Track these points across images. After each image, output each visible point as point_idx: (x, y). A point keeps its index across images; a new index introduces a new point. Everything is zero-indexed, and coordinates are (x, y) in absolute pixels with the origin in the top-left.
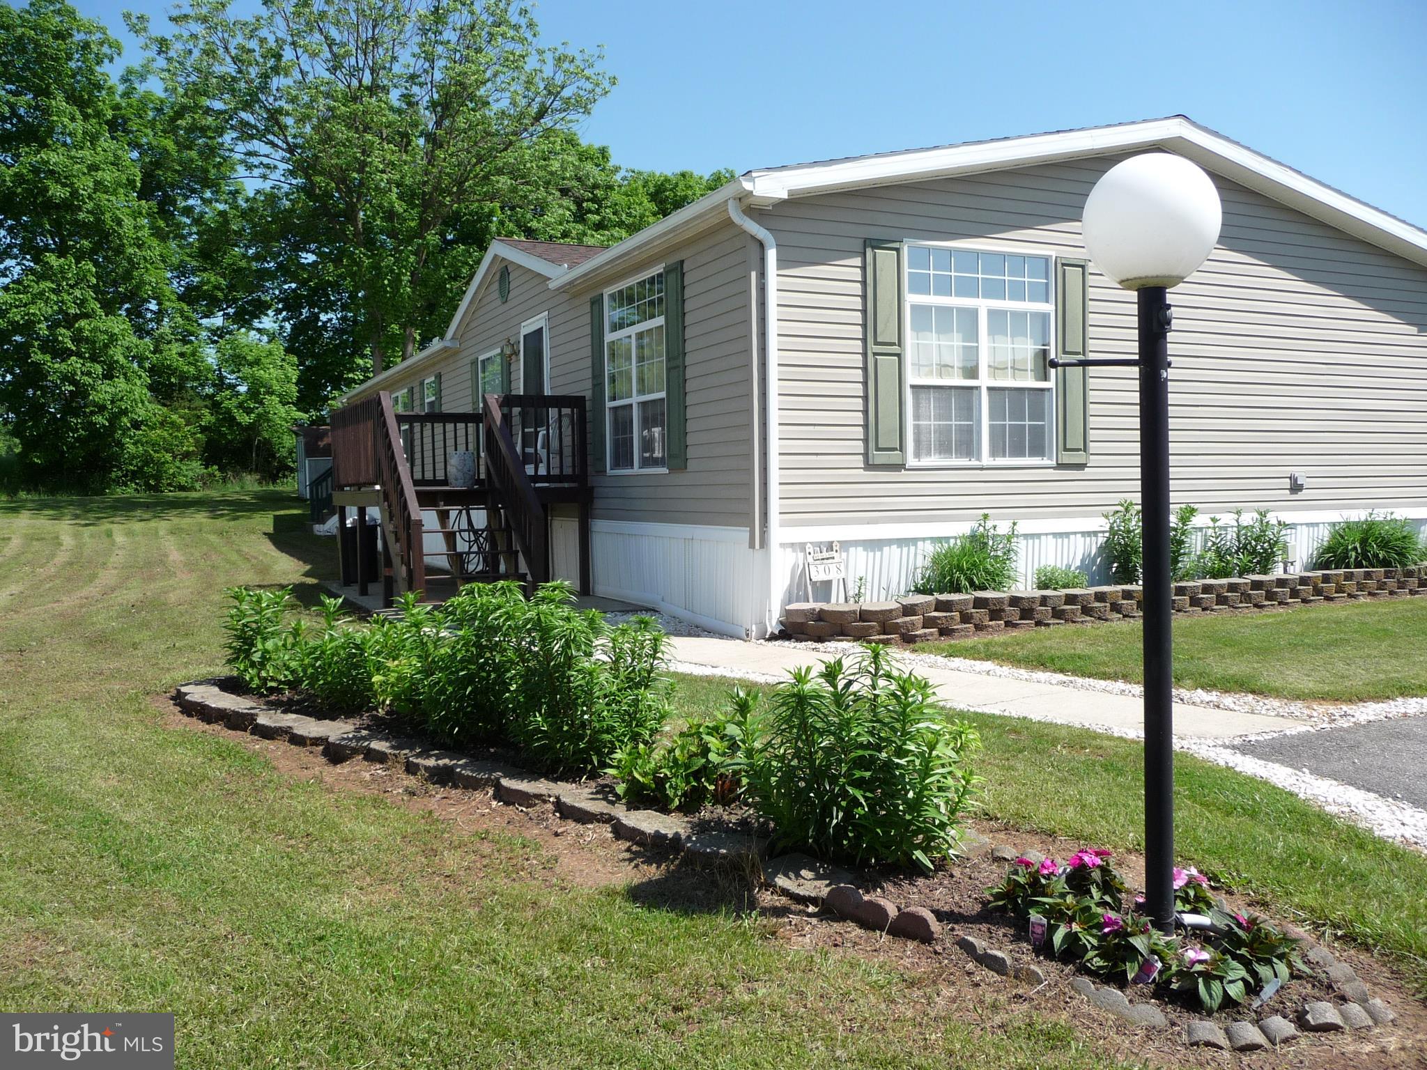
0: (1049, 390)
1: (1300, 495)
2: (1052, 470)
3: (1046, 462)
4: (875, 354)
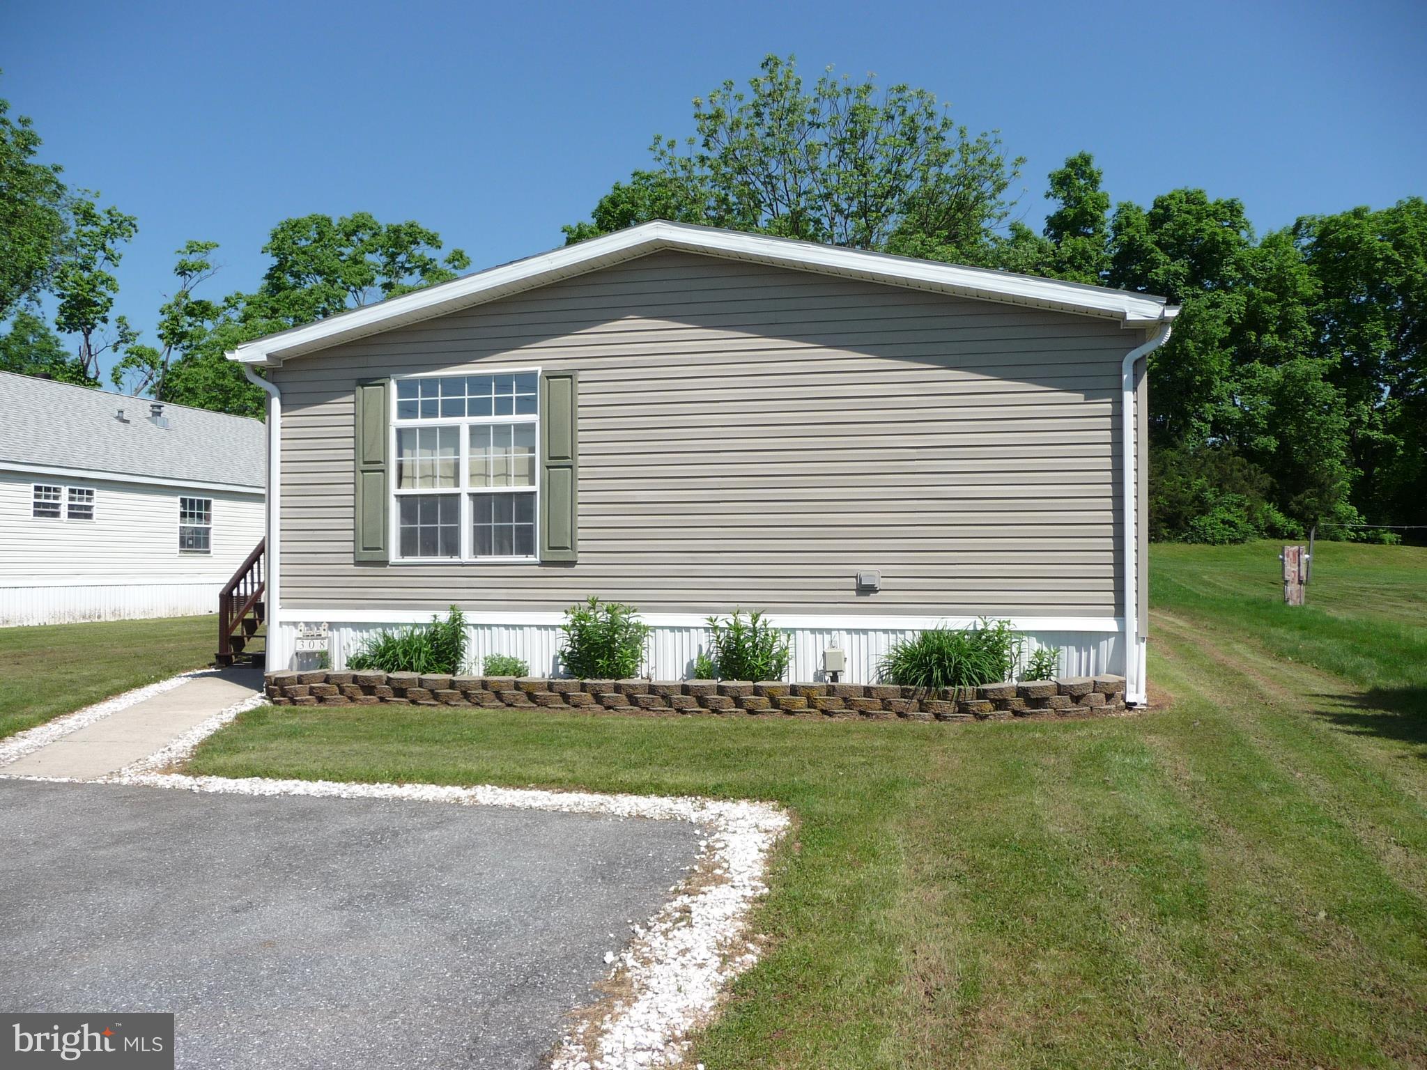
0: (534, 493)
1: (873, 597)
2: (537, 567)
3: (531, 559)
4: (363, 471)
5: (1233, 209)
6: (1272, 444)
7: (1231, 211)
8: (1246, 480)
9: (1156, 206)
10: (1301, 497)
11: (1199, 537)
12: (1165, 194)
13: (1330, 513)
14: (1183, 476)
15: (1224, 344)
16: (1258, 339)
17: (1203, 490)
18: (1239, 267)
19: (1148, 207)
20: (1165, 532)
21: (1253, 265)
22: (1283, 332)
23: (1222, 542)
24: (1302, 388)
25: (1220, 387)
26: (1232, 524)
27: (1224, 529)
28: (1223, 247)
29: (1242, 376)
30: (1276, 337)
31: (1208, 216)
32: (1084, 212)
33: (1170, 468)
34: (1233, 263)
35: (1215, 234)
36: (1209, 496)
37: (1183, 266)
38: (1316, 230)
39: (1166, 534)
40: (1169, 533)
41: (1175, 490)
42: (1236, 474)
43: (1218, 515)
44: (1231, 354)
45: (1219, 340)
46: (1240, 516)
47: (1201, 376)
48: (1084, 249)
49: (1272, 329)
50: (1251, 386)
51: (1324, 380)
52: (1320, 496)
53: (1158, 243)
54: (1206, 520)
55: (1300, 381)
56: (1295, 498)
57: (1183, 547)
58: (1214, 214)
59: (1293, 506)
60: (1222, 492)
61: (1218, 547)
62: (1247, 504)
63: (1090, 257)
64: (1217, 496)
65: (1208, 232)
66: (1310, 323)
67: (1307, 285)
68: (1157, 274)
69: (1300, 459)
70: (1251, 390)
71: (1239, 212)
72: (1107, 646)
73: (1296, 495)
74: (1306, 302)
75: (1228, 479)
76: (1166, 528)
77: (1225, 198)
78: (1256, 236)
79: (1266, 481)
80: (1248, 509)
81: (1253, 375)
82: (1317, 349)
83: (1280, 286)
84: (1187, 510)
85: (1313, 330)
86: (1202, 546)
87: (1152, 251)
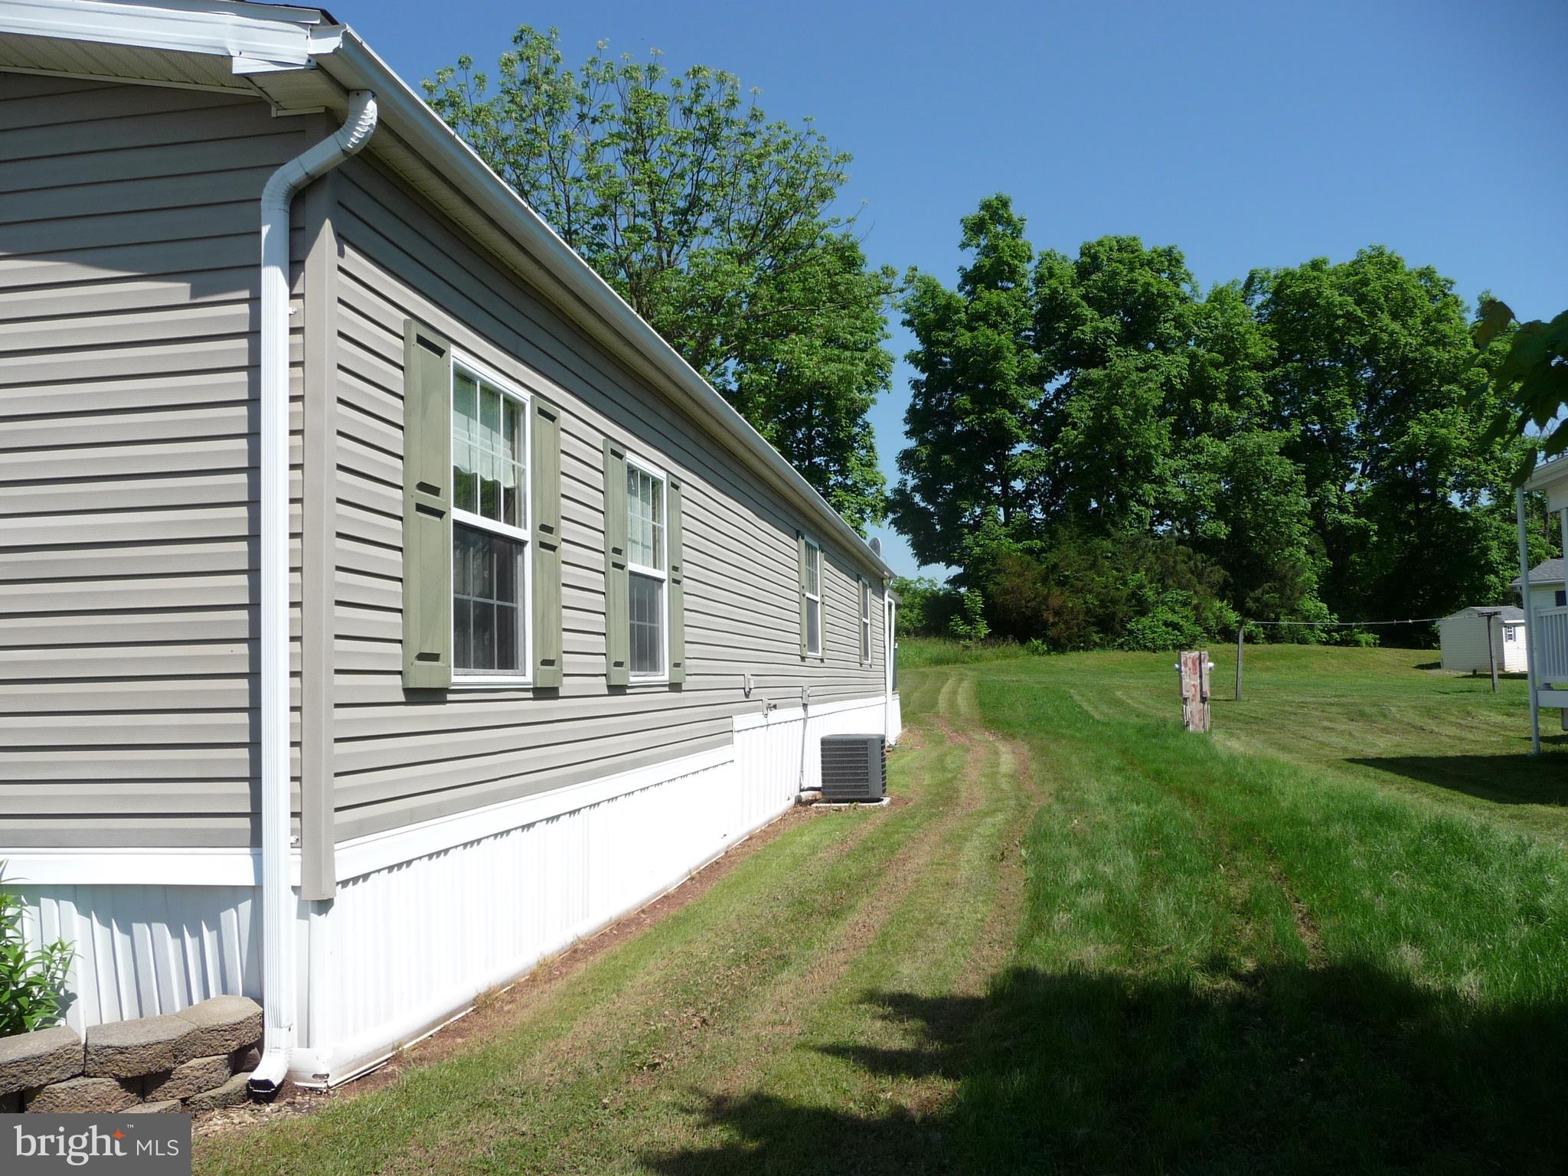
5: (1171, 259)
6: (1223, 530)
7: (1170, 261)
8: (1192, 573)
9: (1082, 254)
10: (1258, 592)
11: (1138, 642)
12: (1093, 240)
13: (1293, 611)
14: (1118, 570)
15: (1162, 412)
16: (1205, 410)
17: (1141, 587)
18: (1179, 324)
19: (1074, 255)
20: (1096, 638)
21: (1195, 323)
22: (1234, 401)
23: (1165, 648)
24: (1254, 464)
25: (1162, 465)
26: (1176, 626)
27: (1167, 633)
28: (1160, 300)
29: (1188, 452)
30: (1226, 406)
31: (1142, 265)
32: (1000, 261)
33: (1100, 561)
34: (1171, 320)
35: (1149, 284)
36: (1150, 594)
37: (1114, 323)
38: (1270, 285)
39: (1098, 640)
40: (1101, 639)
41: (1106, 587)
42: (1181, 567)
43: (1159, 616)
44: (1171, 424)
45: (1154, 408)
46: (1186, 617)
47: (1134, 450)
48: (999, 303)
49: (1221, 396)
50: (1199, 464)
51: (1281, 454)
52: (1280, 590)
53: (1084, 297)
54: (1145, 621)
55: (1251, 456)
56: (1251, 594)
57: (1119, 655)
58: (1150, 263)
59: (1251, 604)
60: (1165, 589)
61: (1160, 654)
62: (1195, 602)
63: (1007, 314)
64: (1159, 594)
65: (1141, 282)
66: (1266, 391)
67: (1259, 347)
68: (1083, 332)
69: (1256, 548)
70: (1197, 467)
71: (1178, 261)
72: (235, 920)
73: (1253, 590)
74: (1259, 367)
75: (1171, 573)
76: (1097, 633)
77: (1162, 246)
78: (1200, 290)
79: (1218, 574)
80: (1196, 608)
81: (1199, 449)
82: (1274, 420)
83: (1229, 348)
84: (1122, 610)
85: (1271, 399)
86: (1138, 653)
87: (1078, 305)
